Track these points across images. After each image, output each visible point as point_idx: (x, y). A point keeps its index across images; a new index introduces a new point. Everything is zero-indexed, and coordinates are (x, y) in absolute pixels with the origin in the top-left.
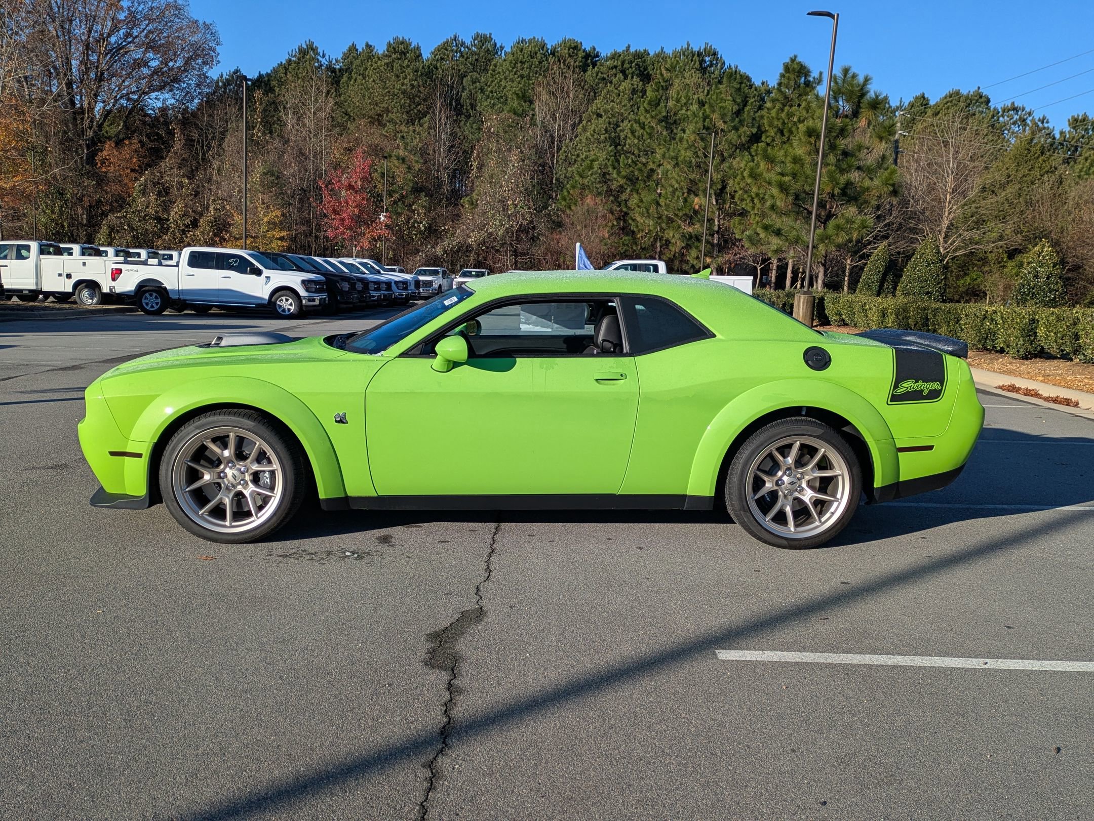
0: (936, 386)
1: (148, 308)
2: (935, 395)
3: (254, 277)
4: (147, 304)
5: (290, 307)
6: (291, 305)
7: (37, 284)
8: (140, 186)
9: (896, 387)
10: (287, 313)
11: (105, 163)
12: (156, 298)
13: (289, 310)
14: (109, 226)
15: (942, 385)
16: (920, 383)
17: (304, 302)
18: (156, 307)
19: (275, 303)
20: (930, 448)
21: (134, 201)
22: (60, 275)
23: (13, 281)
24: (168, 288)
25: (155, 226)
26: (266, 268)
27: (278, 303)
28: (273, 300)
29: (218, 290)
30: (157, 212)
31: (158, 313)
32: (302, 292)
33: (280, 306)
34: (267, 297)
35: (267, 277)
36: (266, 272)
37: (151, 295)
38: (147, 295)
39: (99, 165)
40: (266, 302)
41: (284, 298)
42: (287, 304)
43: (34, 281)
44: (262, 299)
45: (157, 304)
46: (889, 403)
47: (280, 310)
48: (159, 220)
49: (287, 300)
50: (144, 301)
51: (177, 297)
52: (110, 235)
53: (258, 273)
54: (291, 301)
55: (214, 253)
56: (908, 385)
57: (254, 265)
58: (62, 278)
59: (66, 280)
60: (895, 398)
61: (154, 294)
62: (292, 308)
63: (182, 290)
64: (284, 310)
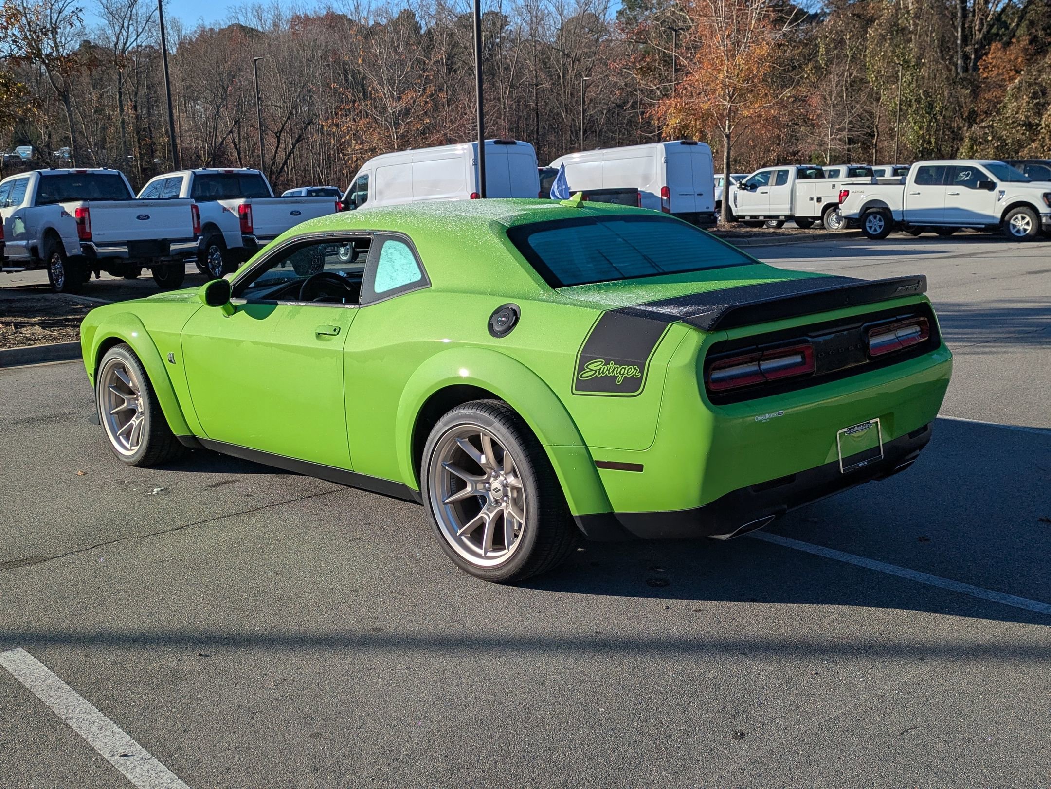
0: (632, 371)
1: (871, 232)
2: (632, 386)
3: (985, 192)
4: (871, 227)
5: (1026, 227)
6: (1028, 224)
7: (791, 209)
8: (1013, 89)
9: (581, 368)
10: (1022, 234)
11: (987, 67)
12: (880, 220)
13: (1025, 230)
14: (971, 139)
15: (642, 372)
16: (612, 365)
17: (1044, 220)
18: (879, 231)
19: (1008, 222)
20: (639, 468)
21: (1004, 106)
22: (811, 199)
23: (772, 207)
24: (892, 208)
25: (1023, 134)
26: (1002, 180)
27: (1012, 222)
28: (1007, 218)
29: (945, 209)
30: (1027, 117)
31: (881, 237)
32: (1043, 208)
33: (1014, 226)
34: (999, 215)
35: (1000, 191)
36: (1001, 185)
37: (875, 218)
38: (871, 217)
39: (981, 70)
40: (998, 222)
41: (1019, 216)
42: (1023, 223)
43: (789, 206)
44: (993, 217)
45: (880, 227)
46: (575, 392)
47: (1013, 231)
48: (1029, 126)
49: (1023, 218)
50: (867, 224)
51: (900, 219)
52: (972, 148)
53: (991, 186)
54: (1028, 219)
55: (944, 167)
56: (596, 367)
57: (987, 177)
58: (813, 202)
59: (817, 203)
60: (583, 385)
61: (878, 217)
62: (1029, 228)
63: (906, 211)
64: (1018, 231)
